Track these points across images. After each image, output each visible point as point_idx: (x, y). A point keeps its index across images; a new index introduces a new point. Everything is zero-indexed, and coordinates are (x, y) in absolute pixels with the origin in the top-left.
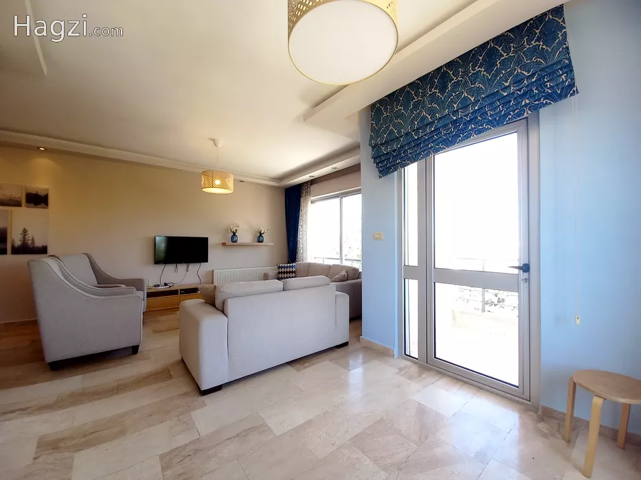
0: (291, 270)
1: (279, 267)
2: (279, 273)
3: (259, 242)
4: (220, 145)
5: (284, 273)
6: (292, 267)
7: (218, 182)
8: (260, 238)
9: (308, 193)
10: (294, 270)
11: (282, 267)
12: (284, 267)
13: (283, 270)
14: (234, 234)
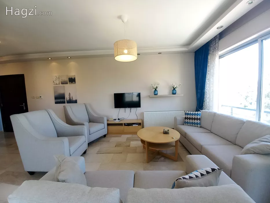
0: (196, 117)
1: (186, 114)
2: (186, 118)
3: (173, 94)
4: (125, 20)
5: (190, 119)
6: (197, 115)
7: (126, 51)
8: (174, 91)
9: (216, 49)
10: (199, 117)
11: (188, 114)
12: (190, 114)
13: (189, 116)
14: (156, 90)
